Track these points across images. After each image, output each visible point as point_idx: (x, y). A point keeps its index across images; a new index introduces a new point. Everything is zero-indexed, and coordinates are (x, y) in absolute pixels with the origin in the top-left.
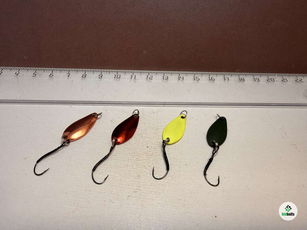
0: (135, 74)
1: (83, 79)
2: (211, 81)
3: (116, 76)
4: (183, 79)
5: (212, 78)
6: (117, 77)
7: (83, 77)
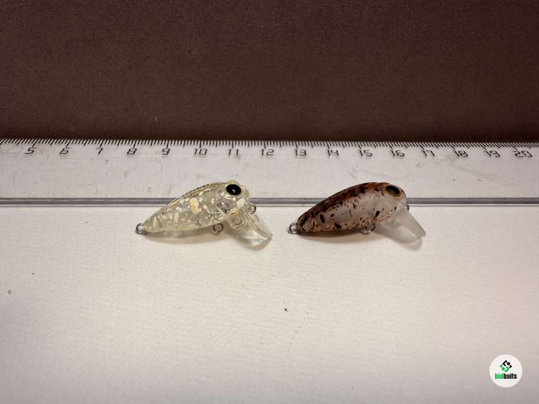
0: (236, 147)
1: (130, 156)
3: (199, 151)
4: (338, 154)
5: (398, 152)
6: (201, 154)
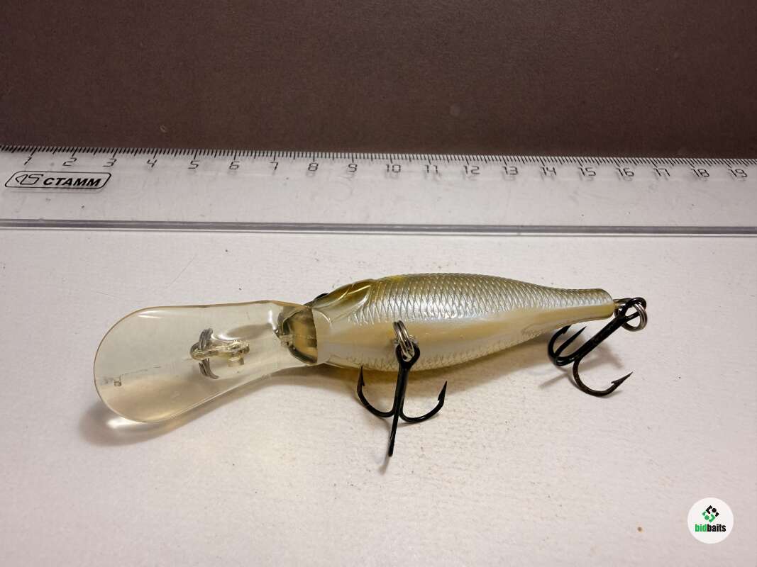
0: (434, 163)
1: (311, 174)
2: (624, 179)
4: (555, 172)
5: (626, 170)
6: (392, 171)
7: (312, 169)
